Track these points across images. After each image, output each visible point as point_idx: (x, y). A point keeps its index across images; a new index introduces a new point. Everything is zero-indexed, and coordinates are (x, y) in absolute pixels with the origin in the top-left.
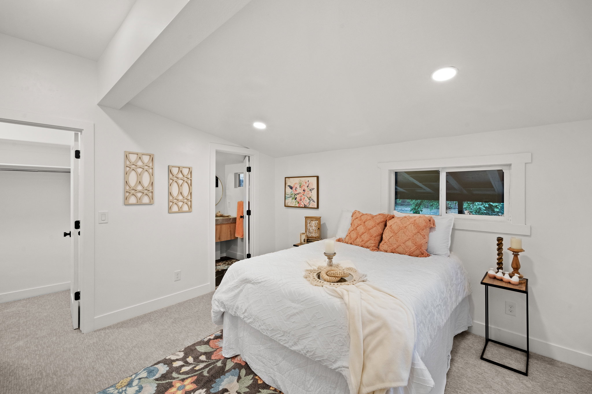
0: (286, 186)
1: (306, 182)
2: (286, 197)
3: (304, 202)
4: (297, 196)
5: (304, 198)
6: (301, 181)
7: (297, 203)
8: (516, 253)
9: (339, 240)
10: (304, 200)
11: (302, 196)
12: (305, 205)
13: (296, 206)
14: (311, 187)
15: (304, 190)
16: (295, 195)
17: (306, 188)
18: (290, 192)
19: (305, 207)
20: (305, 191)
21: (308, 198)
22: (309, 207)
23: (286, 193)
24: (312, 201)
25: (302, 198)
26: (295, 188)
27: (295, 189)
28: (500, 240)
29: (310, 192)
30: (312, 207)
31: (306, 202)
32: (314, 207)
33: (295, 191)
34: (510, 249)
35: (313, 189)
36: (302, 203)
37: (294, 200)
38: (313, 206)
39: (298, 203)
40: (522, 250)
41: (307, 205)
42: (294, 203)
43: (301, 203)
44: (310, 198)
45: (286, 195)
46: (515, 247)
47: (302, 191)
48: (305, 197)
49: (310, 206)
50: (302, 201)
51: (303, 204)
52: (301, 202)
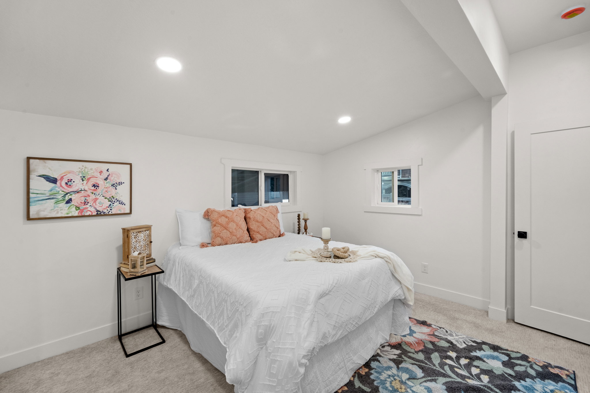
0: (32, 176)
1: (101, 172)
2: (31, 200)
3: (96, 207)
4: (74, 197)
5: (96, 199)
6: (86, 168)
7: (74, 209)
8: (306, 221)
9: (203, 246)
10: (95, 202)
11: (89, 196)
12: (98, 211)
13: (70, 215)
14: (114, 179)
15: (94, 186)
16: (67, 194)
17: (101, 182)
18: (49, 189)
19: (99, 214)
20: (98, 187)
21: (106, 198)
22: (110, 213)
23: (31, 191)
24: (118, 202)
25: (90, 199)
26: (65, 180)
27: (66, 183)
28: (299, 216)
29: (112, 189)
30: (119, 212)
31: (103, 205)
32: (122, 212)
33: (66, 187)
34: (303, 219)
35: (120, 183)
36: (89, 209)
37: (63, 205)
38: (120, 210)
39: (77, 208)
40: (308, 219)
41: (105, 211)
42: (64, 210)
43: (86, 208)
44: (112, 200)
45: (31, 195)
46: (306, 218)
47: (88, 186)
48: (97, 197)
49: (114, 211)
50: (89, 204)
51: (93, 209)
52: (87, 206)
